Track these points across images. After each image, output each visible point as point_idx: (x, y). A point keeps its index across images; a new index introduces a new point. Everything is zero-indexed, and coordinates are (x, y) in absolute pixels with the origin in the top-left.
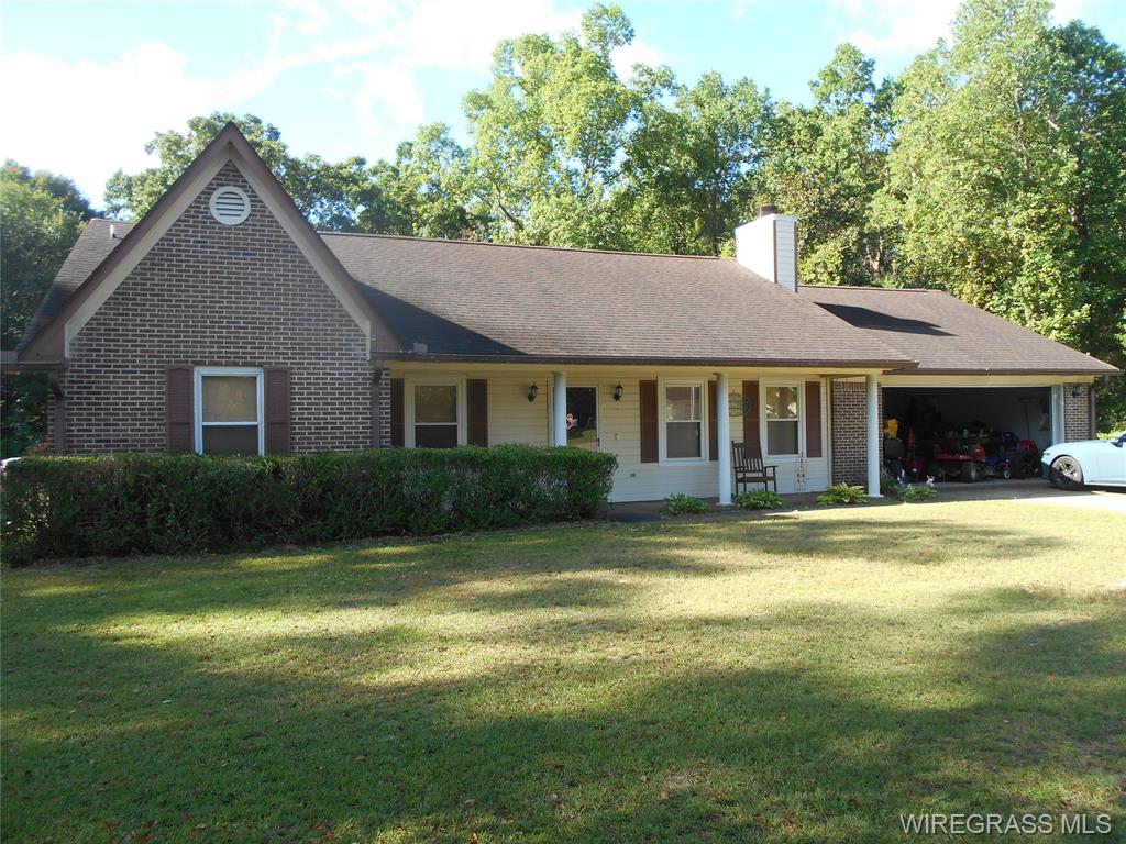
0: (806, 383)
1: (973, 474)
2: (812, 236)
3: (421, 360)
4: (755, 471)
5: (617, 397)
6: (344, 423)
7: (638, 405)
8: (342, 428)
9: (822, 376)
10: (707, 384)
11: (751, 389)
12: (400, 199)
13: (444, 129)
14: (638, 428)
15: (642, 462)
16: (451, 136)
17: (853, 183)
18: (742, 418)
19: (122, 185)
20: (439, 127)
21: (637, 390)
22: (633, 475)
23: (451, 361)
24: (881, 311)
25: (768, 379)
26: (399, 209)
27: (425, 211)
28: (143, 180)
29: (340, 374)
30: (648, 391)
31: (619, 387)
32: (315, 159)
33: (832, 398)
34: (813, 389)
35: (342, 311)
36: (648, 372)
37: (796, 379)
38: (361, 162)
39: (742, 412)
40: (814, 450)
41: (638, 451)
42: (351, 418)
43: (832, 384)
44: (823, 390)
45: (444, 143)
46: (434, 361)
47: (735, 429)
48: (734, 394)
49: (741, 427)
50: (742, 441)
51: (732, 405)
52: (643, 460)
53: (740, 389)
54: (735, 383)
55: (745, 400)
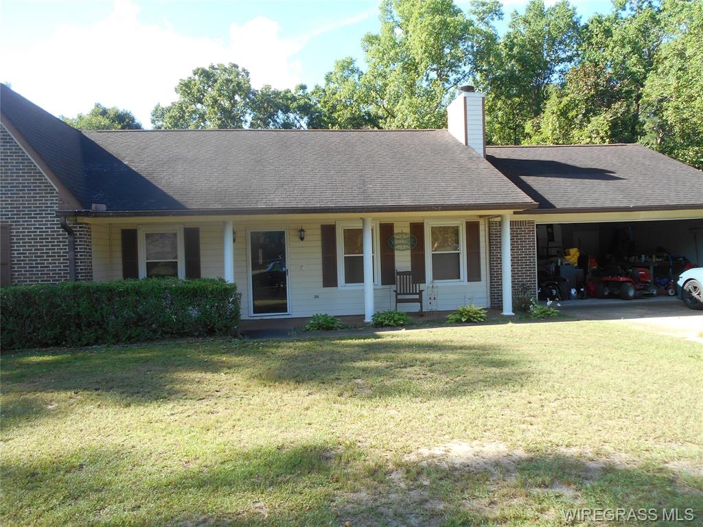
0: (466, 222)
1: (631, 293)
2: (588, 111)
3: (102, 216)
4: (413, 294)
5: (302, 239)
6: (50, 263)
7: (319, 243)
8: (49, 267)
9: (481, 216)
10: (378, 225)
11: (417, 229)
12: (325, 110)
13: (351, 62)
14: (320, 261)
15: (324, 286)
16: (356, 65)
17: (634, 69)
18: (408, 252)
19: (159, 113)
20: (349, 61)
21: (319, 232)
22: (317, 297)
23: (125, 216)
24: (569, 163)
25: (431, 221)
26: (325, 116)
27: (339, 116)
28: (169, 110)
29: (46, 228)
30: (328, 233)
31: (302, 230)
32: (268, 87)
33: (489, 234)
34: (473, 228)
35: (47, 183)
36: (329, 218)
37: (458, 220)
38: (303, 87)
39: (409, 247)
40: (474, 275)
41: (321, 279)
42: (55, 260)
43: (489, 222)
44: (482, 228)
45: (353, 71)
46: (113, 216)
47: (403, 261)
48: (402, 233)
49: (409, 259)
50: (410, 270)
51: (400, 241)
52: (325, 286)
53: (407, 230)
54: (402, 224)
55: (412, 238)
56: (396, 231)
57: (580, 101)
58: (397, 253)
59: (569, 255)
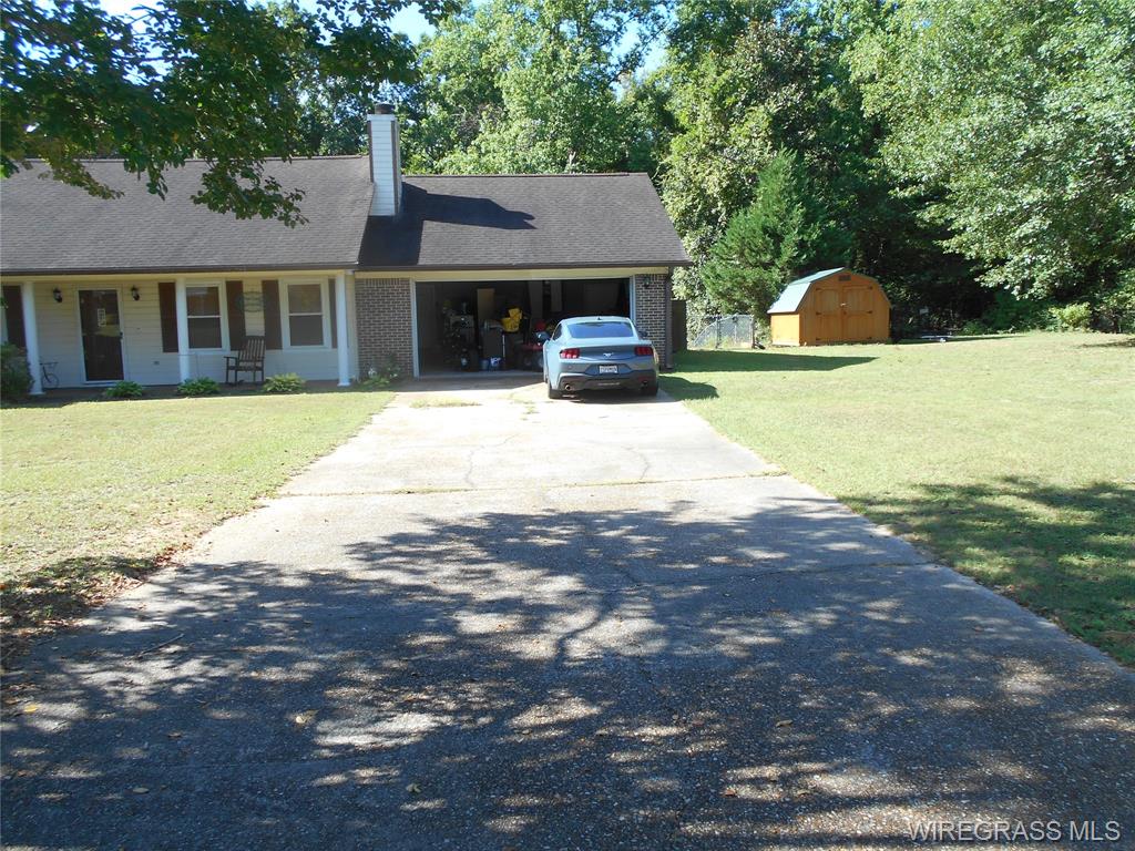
0: (329, 281)
5: (137, 298)
7: (157, 304)
10: (227, 283)
14: (159, 323)
18: (261, 313)
21: (157, 290)
22: (157, 363)
30: (166, 289)
31: (136, 290)
36: (166, 278)
39: (262, 308)
41: (160, 343)
47: (255, 323)
48: (252, 292)
49: (262, 321)
50: (263, 334)
51: (250, 302)
52: (165, 351)
53: (259, 289)
54: (252, 282)
55: (264, 297)
56: (246, 289)
57: (742, 80)
58: (247, 314)
59: (509, 316)
